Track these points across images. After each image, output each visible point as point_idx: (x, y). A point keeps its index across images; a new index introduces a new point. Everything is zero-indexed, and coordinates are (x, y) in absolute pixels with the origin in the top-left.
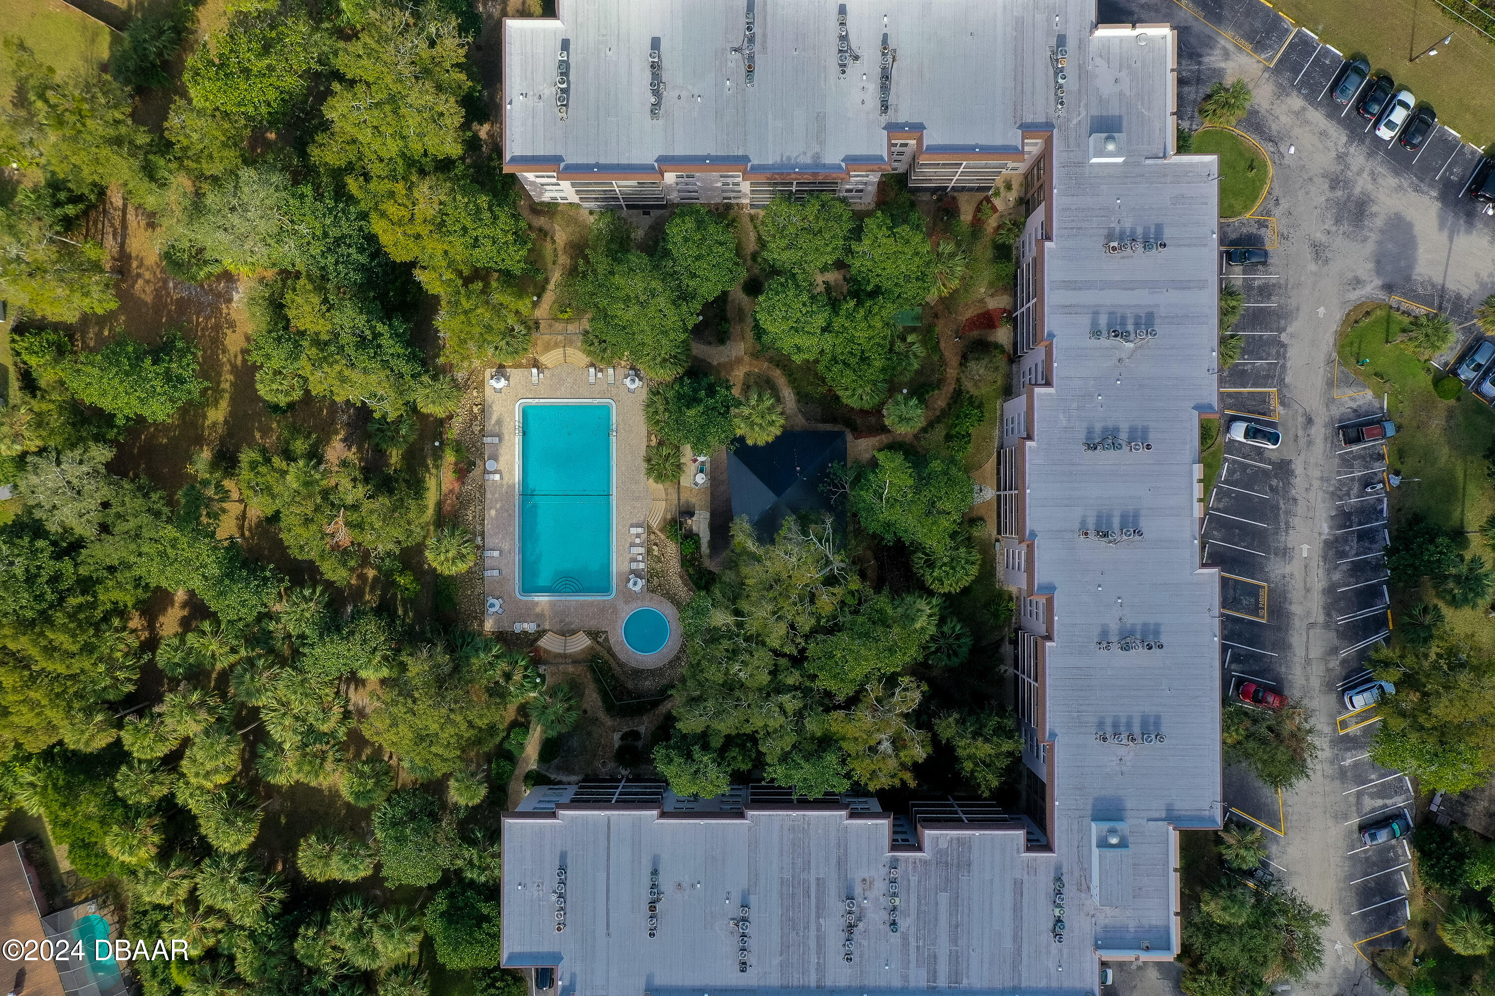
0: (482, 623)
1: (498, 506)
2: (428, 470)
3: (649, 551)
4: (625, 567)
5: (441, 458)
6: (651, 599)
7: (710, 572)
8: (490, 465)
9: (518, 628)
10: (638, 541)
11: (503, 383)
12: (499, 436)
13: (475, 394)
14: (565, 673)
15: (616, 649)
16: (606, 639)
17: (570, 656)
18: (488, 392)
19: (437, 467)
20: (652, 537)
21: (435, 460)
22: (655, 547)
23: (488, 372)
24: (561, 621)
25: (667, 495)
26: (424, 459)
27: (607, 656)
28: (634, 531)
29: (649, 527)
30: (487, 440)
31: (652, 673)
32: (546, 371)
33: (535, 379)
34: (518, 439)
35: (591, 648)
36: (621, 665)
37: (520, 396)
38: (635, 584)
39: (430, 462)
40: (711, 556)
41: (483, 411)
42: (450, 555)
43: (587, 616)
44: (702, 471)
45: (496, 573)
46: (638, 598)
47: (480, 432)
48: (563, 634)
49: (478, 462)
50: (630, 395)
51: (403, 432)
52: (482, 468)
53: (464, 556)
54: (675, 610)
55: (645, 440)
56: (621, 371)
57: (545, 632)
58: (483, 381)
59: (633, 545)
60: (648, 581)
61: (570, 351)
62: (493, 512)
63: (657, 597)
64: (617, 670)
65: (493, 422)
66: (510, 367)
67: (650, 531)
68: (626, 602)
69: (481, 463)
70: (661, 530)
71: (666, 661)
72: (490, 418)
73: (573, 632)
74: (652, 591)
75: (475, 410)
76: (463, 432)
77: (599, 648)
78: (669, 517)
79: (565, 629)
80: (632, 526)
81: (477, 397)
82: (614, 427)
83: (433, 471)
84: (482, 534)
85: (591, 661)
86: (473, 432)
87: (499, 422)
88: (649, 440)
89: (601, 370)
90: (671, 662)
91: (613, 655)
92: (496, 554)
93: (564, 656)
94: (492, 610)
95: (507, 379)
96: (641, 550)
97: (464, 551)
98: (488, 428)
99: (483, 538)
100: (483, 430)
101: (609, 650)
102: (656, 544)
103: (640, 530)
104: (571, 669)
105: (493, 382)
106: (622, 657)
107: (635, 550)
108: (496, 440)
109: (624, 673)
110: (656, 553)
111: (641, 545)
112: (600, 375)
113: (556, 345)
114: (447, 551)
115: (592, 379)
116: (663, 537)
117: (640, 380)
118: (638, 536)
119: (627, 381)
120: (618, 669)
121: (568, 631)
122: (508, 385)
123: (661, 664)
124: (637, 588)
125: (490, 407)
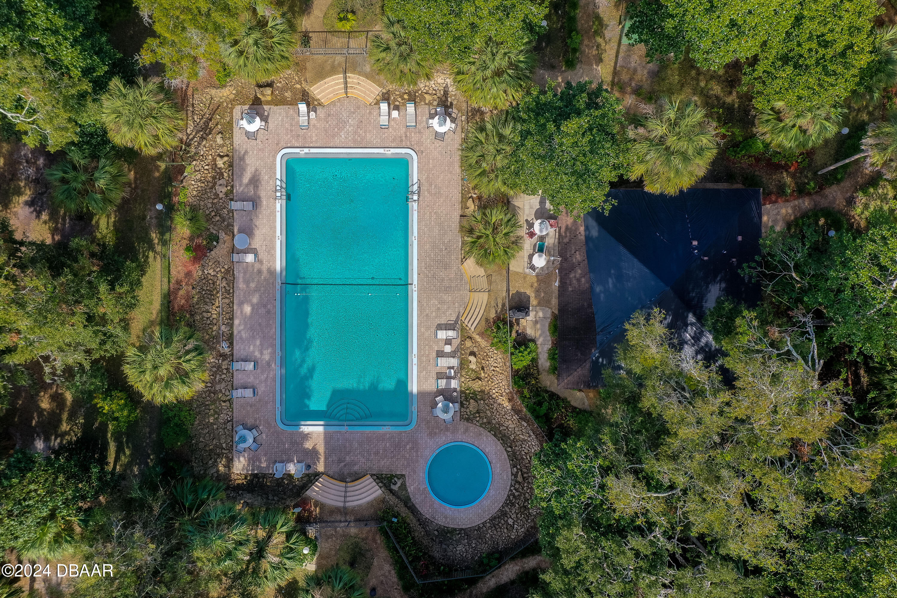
0: (229, 465)
1: (255, 300)
2: (151, 247)
3: (463, 365)
4: (431, 386)
5: (170, 229)
6: (466, 430)
7: (553, 396)
8: (239, 241)
9: (278, 471)
10: (448, 349)
11: (257, 124)
12: (255, 201)
13: (219, 141)
14: (345, 536)
15: (417, 500)
16: (403, 487)
17: (353, 511)
18: (238, 139)
19: (164, 243)
20: (468, 343)
21: (162, 234)
22: (472, 358)
23: (237, 110)
24: (340, 461)
25: (490, 283)
26: (146, 232)
27: (404, 512)
28: (442, 335)
29: (463, 329)
30: (235, 205)
31: (466, 533)
32: (319, 110)
33: (303, 120)
34: (279, 206)
35: (383, 501)
36: (423, 522)
37: (283, 144)
38: (446, 410)
39: (154, 236)
40: (554, 370)
41: (231, 165)
42: (162, 372)
43: (377, 453)
44: (541, 250)
45: (248, 393)
46: (447, 429)
47: (226, 194)
48: (342, 478)
49: (222, 235)
50: (438, 143)
51: (101, 183)
52: (228, 245)
53: (186, 375)
54: (500, 447)
55: (458, 206)
56: (424, 110)
57: (317, 475)
58: (230, 123)
59: (440, 354)
60: (462, 405)
61: (353, 78)
62: (247, 309)
63: (474, 429)
64: (419, 532)
65: (246, 180)
66: (268, 103)
67: (466, 336)
68: (432, 434)
69: (227, 238)
70: (481, 334)
71: (487, 517)
72: (241, 176)
73: (357, 477)
74: (468, 420)
75: (220, 163)
76: (202, 194)
77: (392, 500)
78: (493, 315)
79: (346, 471)
80: (440, 327)
81: (222, 146)
82: (415, 188)
83: (158, 248)
84: (230, 339)
85: (383, 519)
86: (217, 195)
87: (255, 181)
88: (464, 207)
89: (397, 108)
90: (493, 519)
91: (413, 509)
92: (250, 366)
93: (344, 511)
94: (242, 446)
95: (265, 119)
96: (454, 362)
97: (186, 366)
98: (238, 189)
99: (231, 344)
100: (232, 191)
101: (407, 502)
102: (473, 354)
103: (451, 334)
104: (353, 530)
105: (244, 123)
106: (425, 511)
107: (443, 362)
108: (248, 206)
109: (428, 533)
110: (473, 366)
111: (452, 355)
112: (395, 114)
113: (333, 71)
114: (155, 367)
115: (384, 120)
116: (483, 343)
117: (453, 120)
118: (448, 342)
119: (435, 122)
120: (419, 528)
121: (350, 475)
122: (266, 129)
123: (478, 522)
124: (447, 417)
125: (242, 159)
